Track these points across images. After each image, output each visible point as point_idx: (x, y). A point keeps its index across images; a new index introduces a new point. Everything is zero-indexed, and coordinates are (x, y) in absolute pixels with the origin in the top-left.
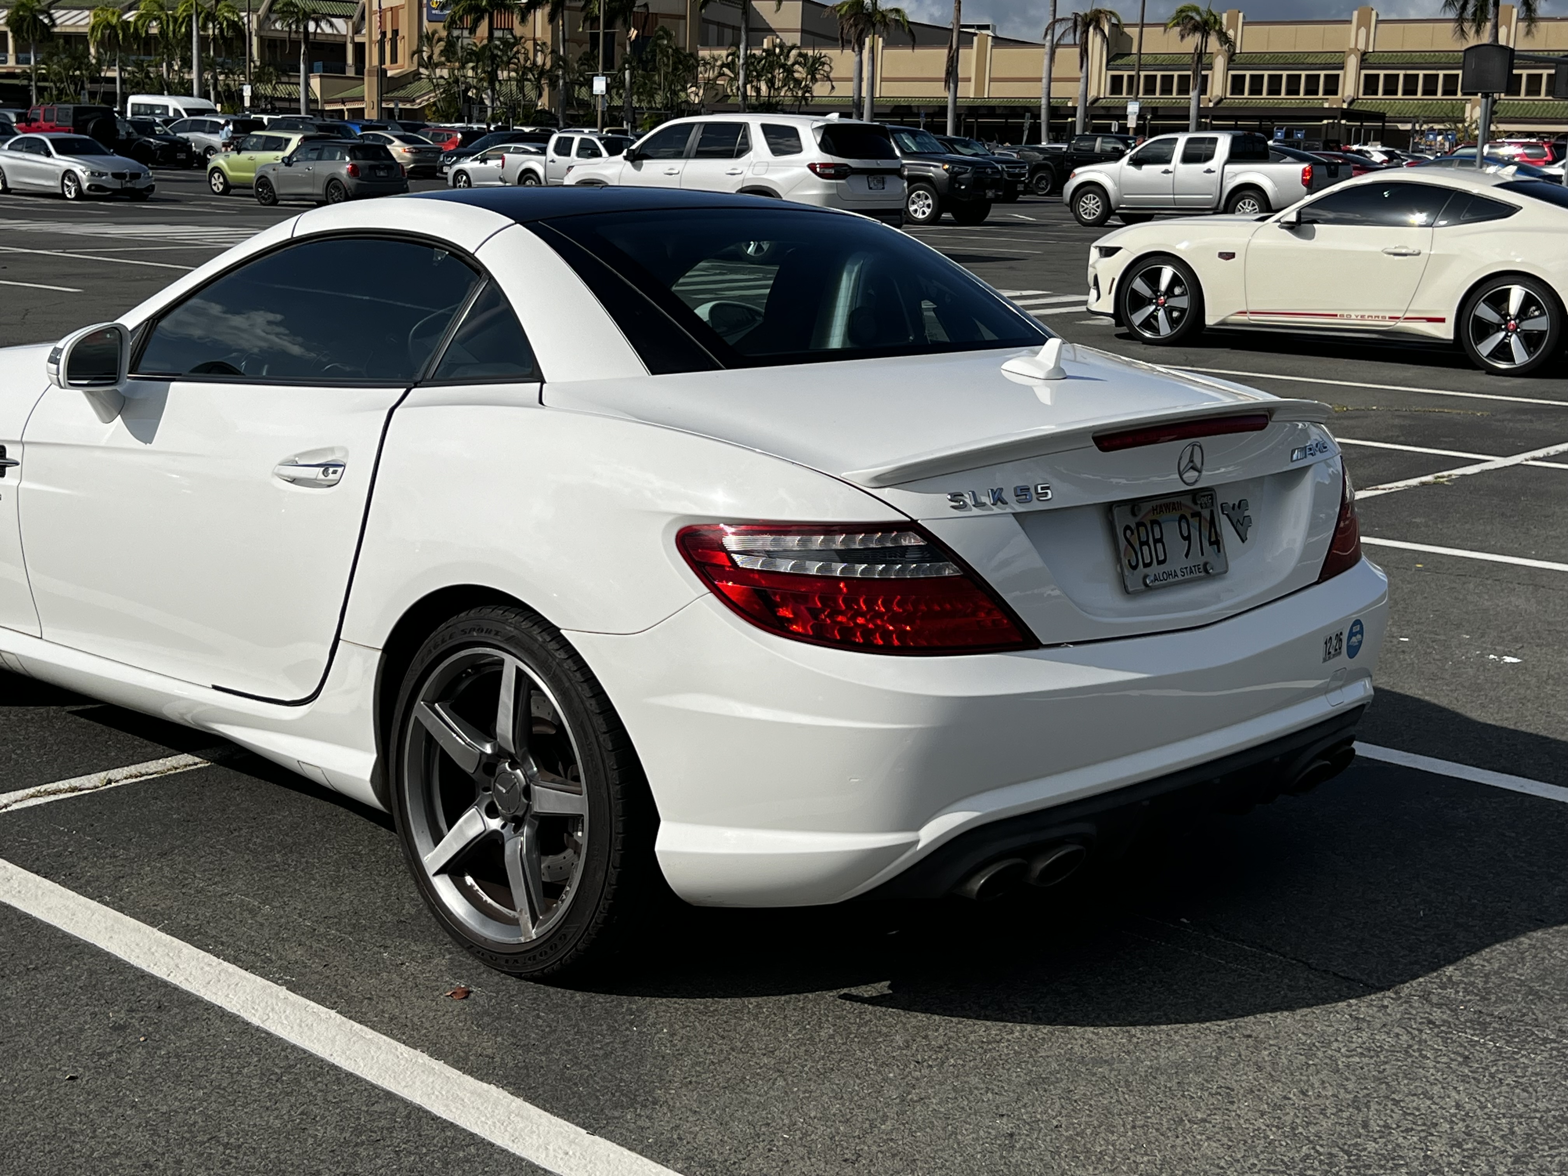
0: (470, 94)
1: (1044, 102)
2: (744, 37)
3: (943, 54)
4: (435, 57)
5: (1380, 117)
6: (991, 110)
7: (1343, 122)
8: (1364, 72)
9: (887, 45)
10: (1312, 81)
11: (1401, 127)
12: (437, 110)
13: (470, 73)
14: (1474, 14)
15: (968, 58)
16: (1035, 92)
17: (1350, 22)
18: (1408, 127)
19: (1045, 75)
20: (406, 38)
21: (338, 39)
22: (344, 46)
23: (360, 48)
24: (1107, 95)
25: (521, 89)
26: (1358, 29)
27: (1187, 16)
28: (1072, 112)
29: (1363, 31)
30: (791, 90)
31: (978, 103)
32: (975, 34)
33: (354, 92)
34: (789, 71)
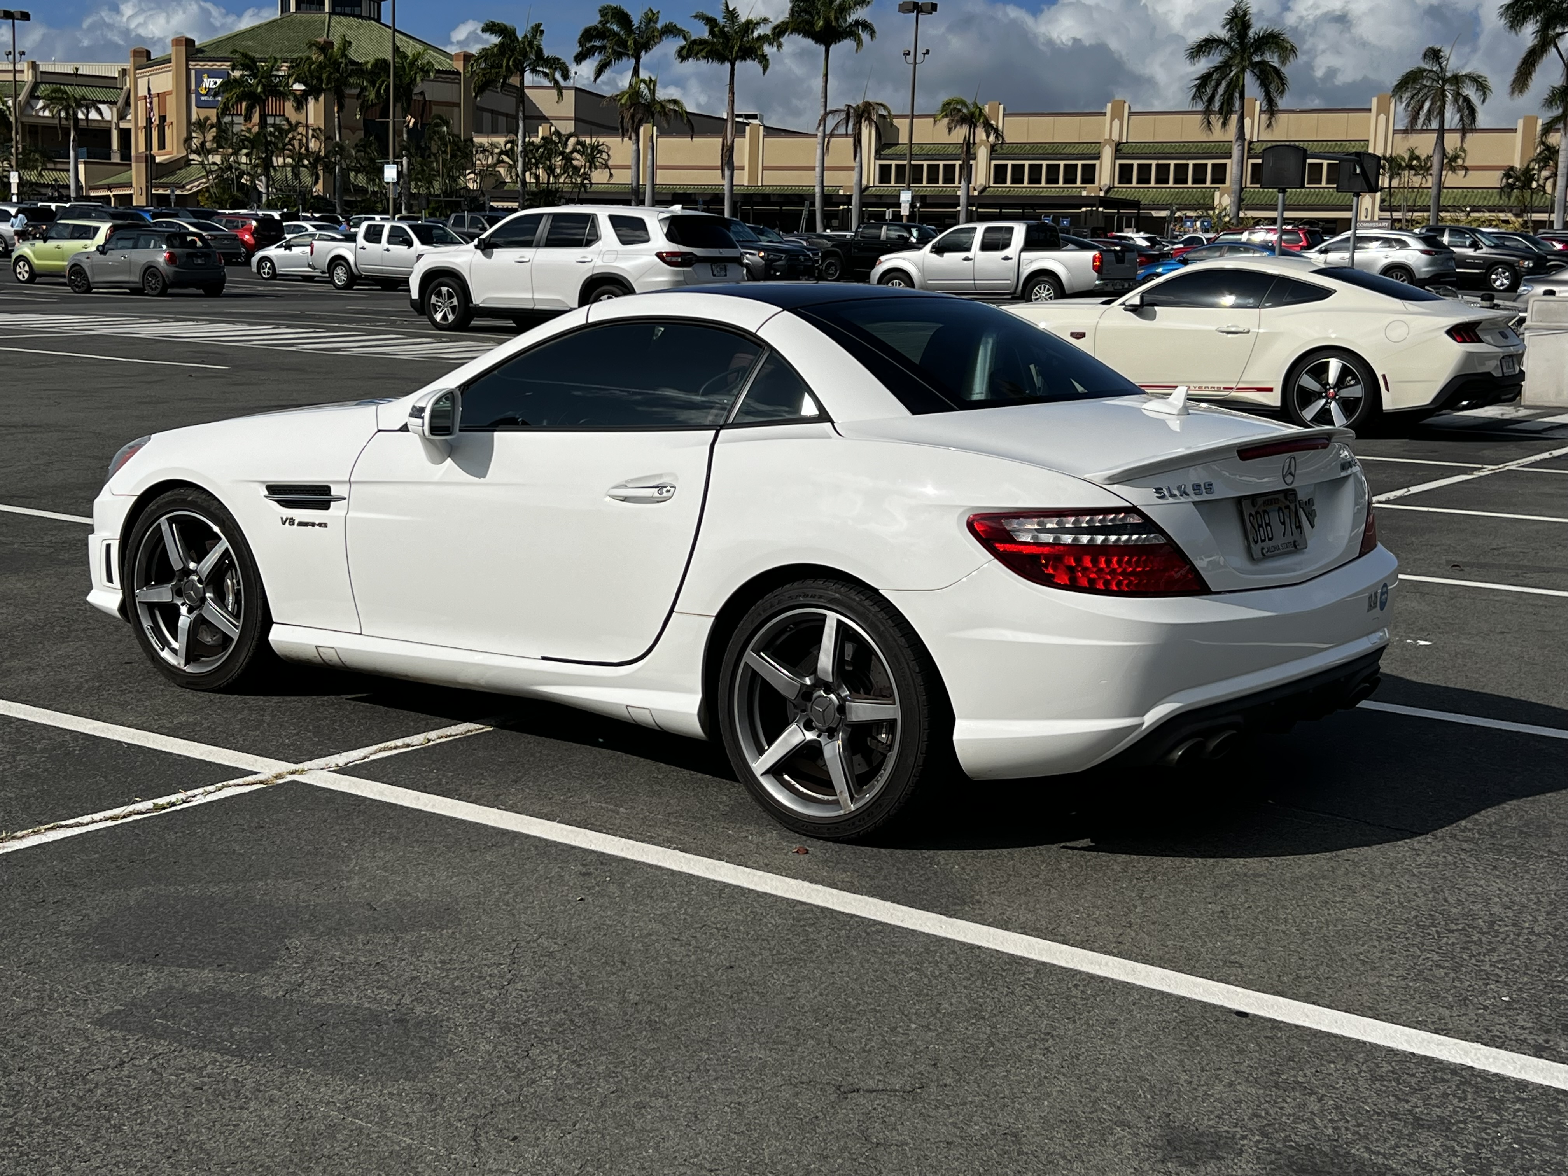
0: (243, 181)
1: (817, 190)
2: (521, 125)
3: (715, 143)
4: (208, 145)
5: (1135, 204)
6: (765, 198)
7: (1101, 209)
8: (1118, 162)
9: (662, 133)
10: (1070, 171)
11: (1155, 214)
12: (211, 196)
13: (244, 159)
14: (1221, 108)
15: (742, 147)
16: (809, 180)
17: (1104, 114)
18: (1163, 214)
19: (818, 164)
20: (175, 124)
21: (103, 125)
22: (108, 132)
23: (125, 135)
24: (877, 184)
25: (296, 175)
26: (1112, 120)
27: (955, 109)
28: (845, 200)
29: (1116, 123)
30: (571, 177)
31: (752, 190)
32: (748, 124)
33: (122, 178)
34: (568, 158)
